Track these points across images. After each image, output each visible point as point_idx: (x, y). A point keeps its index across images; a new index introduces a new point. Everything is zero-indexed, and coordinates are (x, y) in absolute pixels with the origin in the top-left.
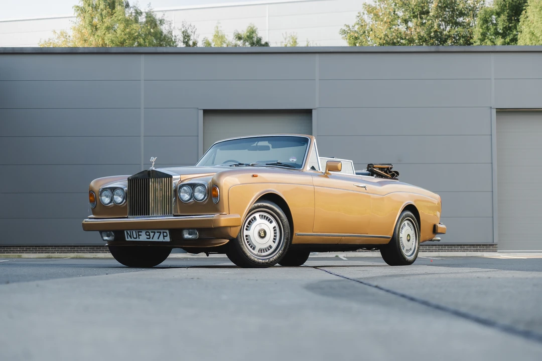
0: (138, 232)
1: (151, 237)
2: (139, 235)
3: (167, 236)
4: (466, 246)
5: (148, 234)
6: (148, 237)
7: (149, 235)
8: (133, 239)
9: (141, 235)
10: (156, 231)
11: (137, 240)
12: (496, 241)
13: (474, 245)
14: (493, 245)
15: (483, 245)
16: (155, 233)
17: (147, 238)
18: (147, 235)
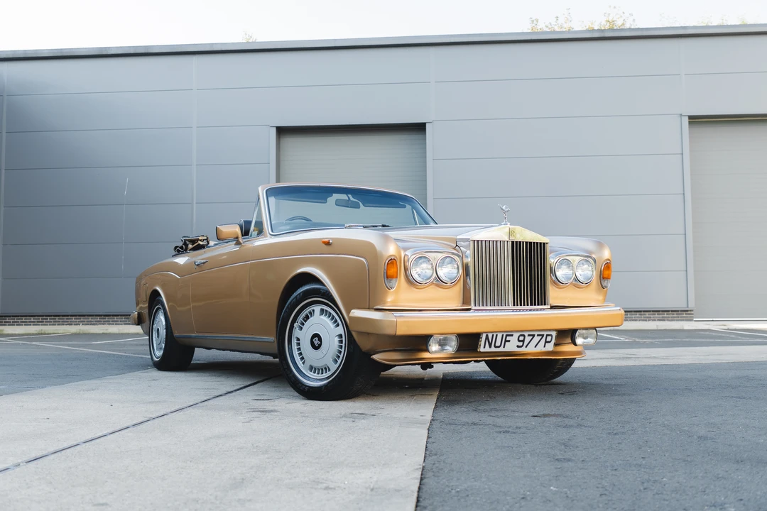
0: (507, 336)
1: (525, 344)
2: (506, 341)
3: (549, 342)
4: (647, 313)
5: (521, 338)
6: (521, 344)
7: (523, 341)
8: (493, 349)
9: (509, 341)
10: (536, 333)
11: (501, 349)
12: (692, 306)
13: (659, 311)
14: (687, 311)
15: (672, 311)
16: (533, 336)
17: (518, 346)
18: (519, 341)
